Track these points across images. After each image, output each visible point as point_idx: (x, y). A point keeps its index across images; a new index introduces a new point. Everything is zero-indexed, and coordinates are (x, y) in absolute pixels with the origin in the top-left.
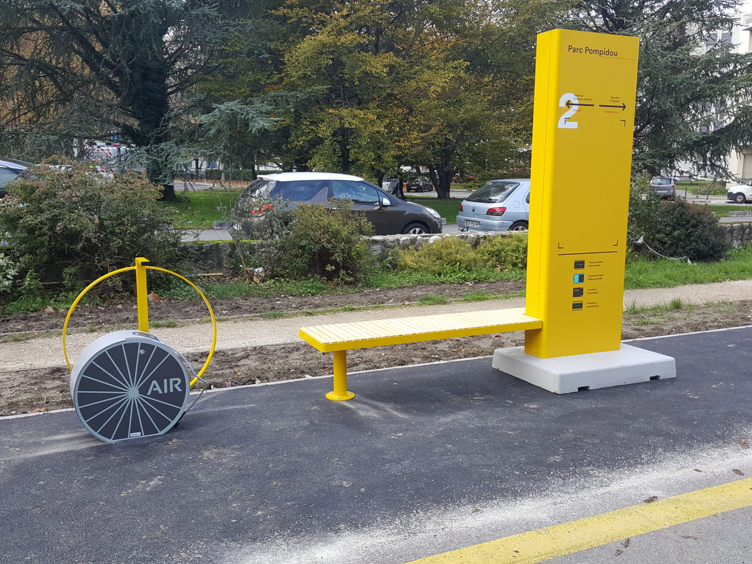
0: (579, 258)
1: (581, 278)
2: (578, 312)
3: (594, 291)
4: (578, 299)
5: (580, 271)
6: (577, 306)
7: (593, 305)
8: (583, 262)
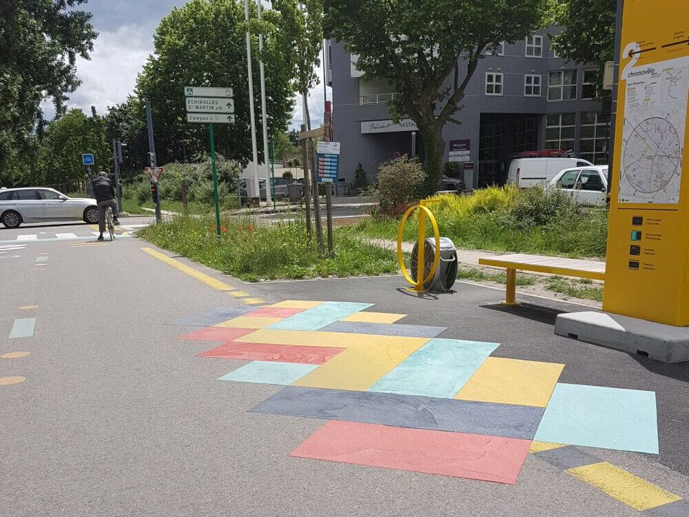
0: (638, 214)
1: (639, 235)
2: (633, 271)
3: (650, 252)
4: (634, 258)
5: (638, 228)
6: (634, 265)
7: (649, 267)
8: (641, 219)
